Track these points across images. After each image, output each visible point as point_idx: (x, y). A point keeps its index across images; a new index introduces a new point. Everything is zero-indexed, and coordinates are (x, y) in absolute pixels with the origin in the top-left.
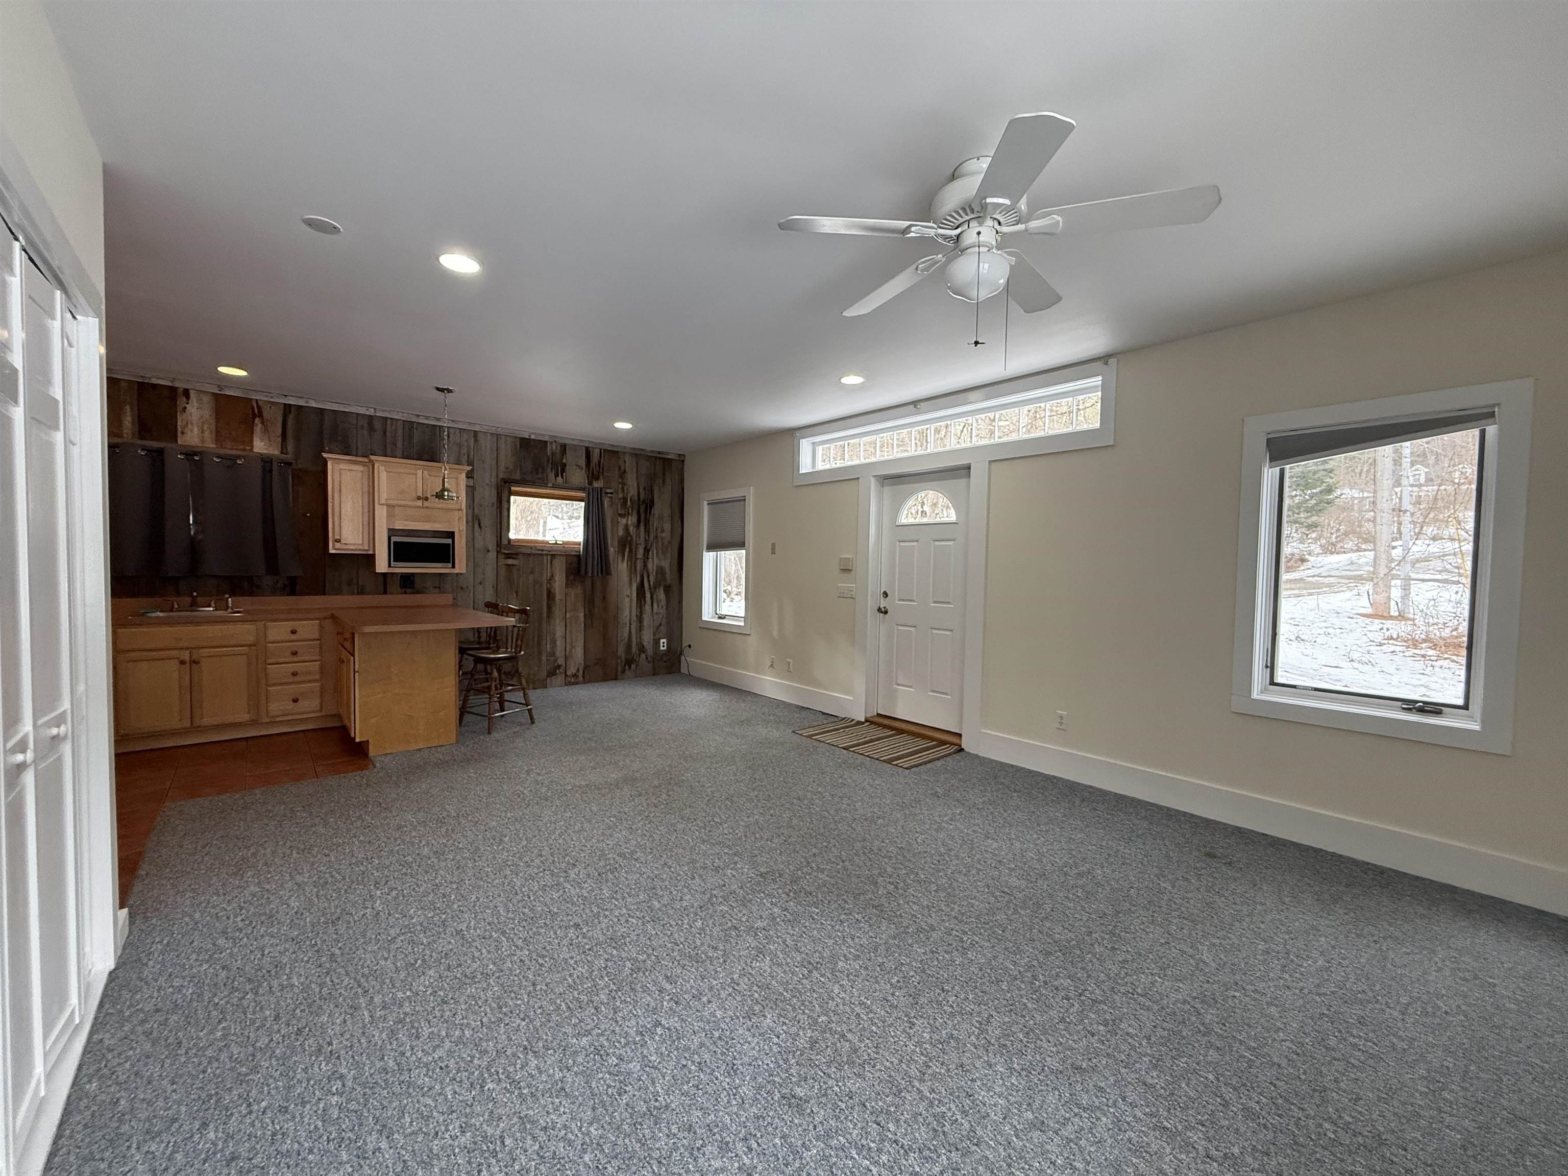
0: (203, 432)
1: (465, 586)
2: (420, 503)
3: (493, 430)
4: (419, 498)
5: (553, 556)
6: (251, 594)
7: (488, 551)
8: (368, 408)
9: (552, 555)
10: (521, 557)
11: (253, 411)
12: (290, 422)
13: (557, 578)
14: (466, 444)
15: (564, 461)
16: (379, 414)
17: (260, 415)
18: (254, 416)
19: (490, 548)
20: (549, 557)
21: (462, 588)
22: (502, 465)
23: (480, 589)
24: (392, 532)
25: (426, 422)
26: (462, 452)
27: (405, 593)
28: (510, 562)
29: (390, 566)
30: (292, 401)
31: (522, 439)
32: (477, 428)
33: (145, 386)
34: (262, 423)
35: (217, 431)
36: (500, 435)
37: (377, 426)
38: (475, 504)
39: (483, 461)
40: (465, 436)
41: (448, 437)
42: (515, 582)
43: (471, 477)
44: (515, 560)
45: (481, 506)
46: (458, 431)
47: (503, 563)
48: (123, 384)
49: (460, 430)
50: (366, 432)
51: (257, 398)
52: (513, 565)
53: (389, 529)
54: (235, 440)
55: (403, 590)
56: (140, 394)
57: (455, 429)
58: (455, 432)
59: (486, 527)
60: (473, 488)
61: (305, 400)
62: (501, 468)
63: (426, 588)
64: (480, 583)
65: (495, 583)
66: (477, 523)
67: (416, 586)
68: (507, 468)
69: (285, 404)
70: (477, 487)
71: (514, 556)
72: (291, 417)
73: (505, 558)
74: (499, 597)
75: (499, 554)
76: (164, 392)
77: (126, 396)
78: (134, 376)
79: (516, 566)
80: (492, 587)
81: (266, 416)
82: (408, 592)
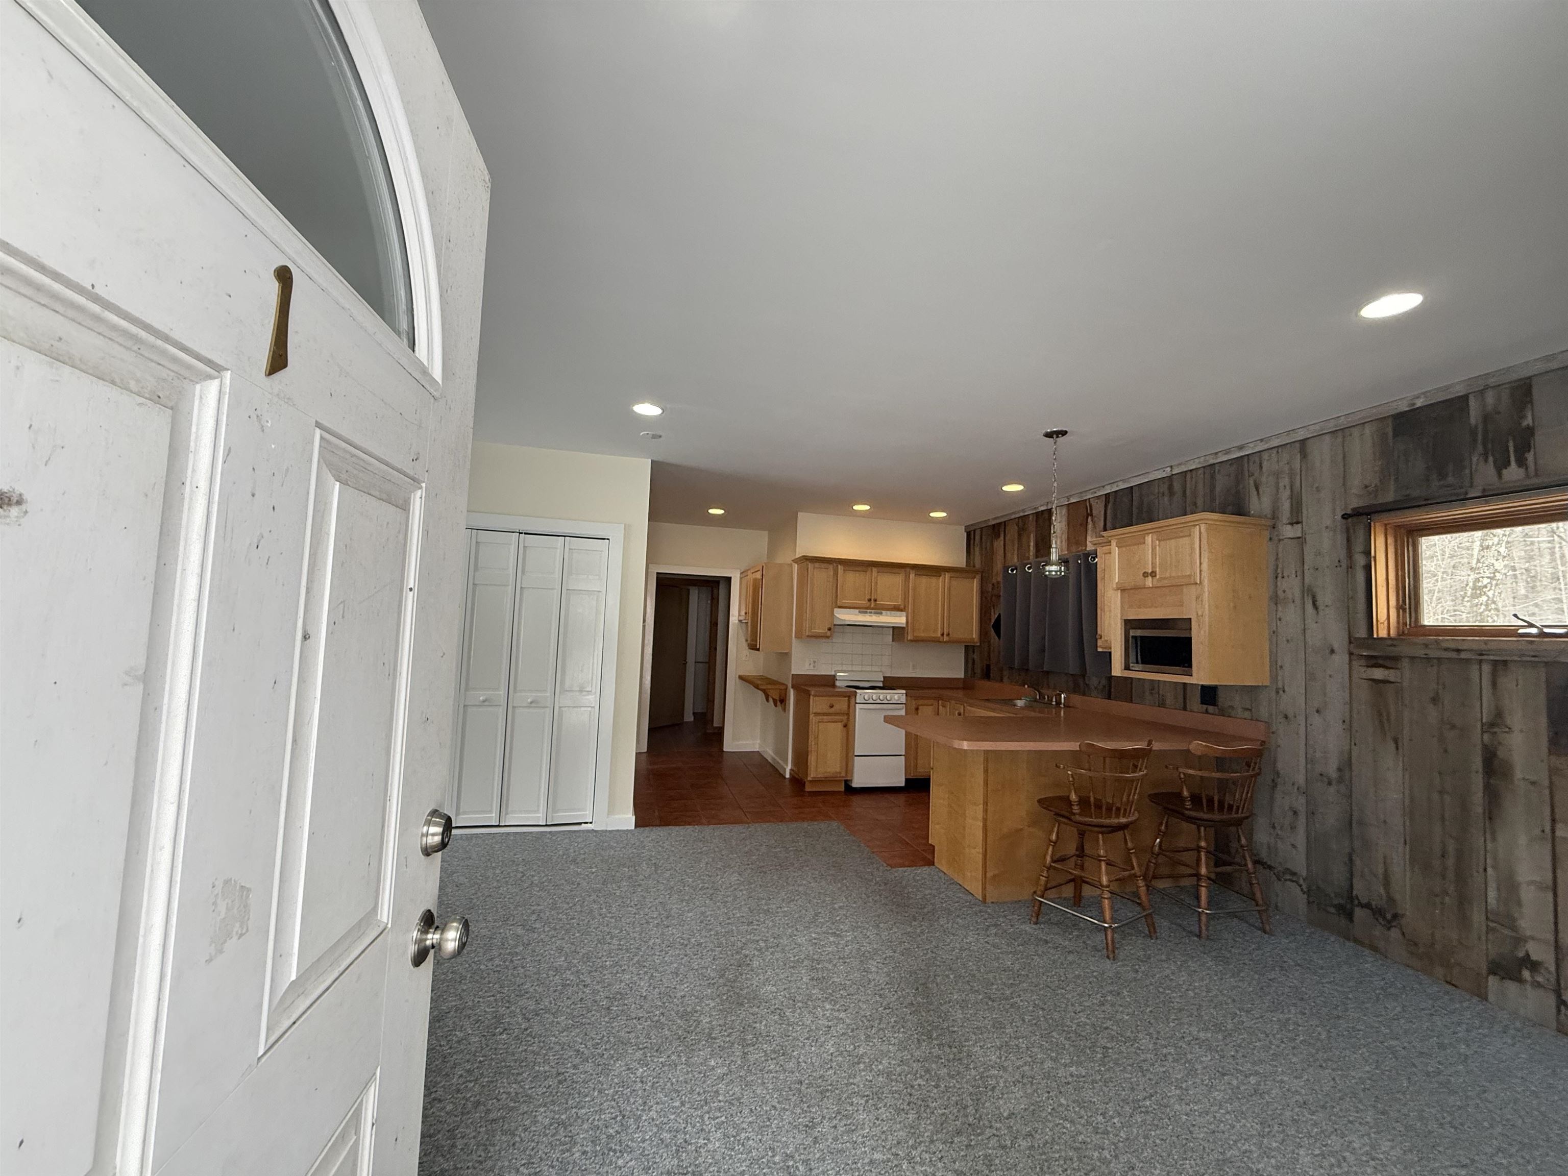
0: (1061, 543)
1: (1290, 713)
3: (1331, 427)
4: (1145, 575)
5: (1500, 666)
7: (1332, 651)
8: (1163, 469)
9: (1495, 663)
10: (1405, 663)
11: (1087, 511)
12: (1109, 512)
13: (1516, 719)
14: (1286, 468)
15: (1528, 421)
16: (1176, 471)
17: (1092, 515)
18: (1088, 515)
19: (1336, 646)
20: (1486, 668)
21: (1286, 717)
22: (1355, 484)
23: (1316, 720)
24: (1129, 624)
25: (1225, 458)
26: (1281, 485)
27: (1207, 712)
28: (1378, 674)
29: (1127, 668)
30: (1108, 490)
31: (1399, 418)
32: (1301, 435)
33: (1039, 515)
34: (1092, 520)
35: (1068, 539)
36: (1347, 430)
37: (1177, 486)
38: (1306, 567)
39: (1317, 488)
40: (1285, 456)
41: (1261, 467)
42: (1393, 718)
43: (1297, 523)
44: (1392, 671)
45: (1317, 569)
46: (1275, 451)
47: (1364, 677)
48: (1031, 517)
49: (1276, 449)
50: (1166, 499)
51: (1088, 497)
52: (1385, 682)
53: (1125, 620)
54: (1077, 543)
55: (1205, 706)
56: (1036, 522)
57: (1270, 451)
58: (1270, 456)
59: (1327, 606)
60: (1301, 540)
61: (1116, 484)
62: (1354, 491)
63: (1232, 707)
64: (1318, 711)
65: (1347, 714)
66: (1311, 601)
67: (1220, 704)
68: (1366, 487)
69: (1106, 495)
70: (1308, 537)
71: (1388, 664)
72: (1110, 506)
73: (1368, 666)
74: (1355, 744)
75: (1353, 657)
76: (1046, 516)
77: (1032, 527)
78: (1033, 509)
79: (1393, 683)
80: (1341, 722)
81: (1094, 512)
82: (1210, 711)
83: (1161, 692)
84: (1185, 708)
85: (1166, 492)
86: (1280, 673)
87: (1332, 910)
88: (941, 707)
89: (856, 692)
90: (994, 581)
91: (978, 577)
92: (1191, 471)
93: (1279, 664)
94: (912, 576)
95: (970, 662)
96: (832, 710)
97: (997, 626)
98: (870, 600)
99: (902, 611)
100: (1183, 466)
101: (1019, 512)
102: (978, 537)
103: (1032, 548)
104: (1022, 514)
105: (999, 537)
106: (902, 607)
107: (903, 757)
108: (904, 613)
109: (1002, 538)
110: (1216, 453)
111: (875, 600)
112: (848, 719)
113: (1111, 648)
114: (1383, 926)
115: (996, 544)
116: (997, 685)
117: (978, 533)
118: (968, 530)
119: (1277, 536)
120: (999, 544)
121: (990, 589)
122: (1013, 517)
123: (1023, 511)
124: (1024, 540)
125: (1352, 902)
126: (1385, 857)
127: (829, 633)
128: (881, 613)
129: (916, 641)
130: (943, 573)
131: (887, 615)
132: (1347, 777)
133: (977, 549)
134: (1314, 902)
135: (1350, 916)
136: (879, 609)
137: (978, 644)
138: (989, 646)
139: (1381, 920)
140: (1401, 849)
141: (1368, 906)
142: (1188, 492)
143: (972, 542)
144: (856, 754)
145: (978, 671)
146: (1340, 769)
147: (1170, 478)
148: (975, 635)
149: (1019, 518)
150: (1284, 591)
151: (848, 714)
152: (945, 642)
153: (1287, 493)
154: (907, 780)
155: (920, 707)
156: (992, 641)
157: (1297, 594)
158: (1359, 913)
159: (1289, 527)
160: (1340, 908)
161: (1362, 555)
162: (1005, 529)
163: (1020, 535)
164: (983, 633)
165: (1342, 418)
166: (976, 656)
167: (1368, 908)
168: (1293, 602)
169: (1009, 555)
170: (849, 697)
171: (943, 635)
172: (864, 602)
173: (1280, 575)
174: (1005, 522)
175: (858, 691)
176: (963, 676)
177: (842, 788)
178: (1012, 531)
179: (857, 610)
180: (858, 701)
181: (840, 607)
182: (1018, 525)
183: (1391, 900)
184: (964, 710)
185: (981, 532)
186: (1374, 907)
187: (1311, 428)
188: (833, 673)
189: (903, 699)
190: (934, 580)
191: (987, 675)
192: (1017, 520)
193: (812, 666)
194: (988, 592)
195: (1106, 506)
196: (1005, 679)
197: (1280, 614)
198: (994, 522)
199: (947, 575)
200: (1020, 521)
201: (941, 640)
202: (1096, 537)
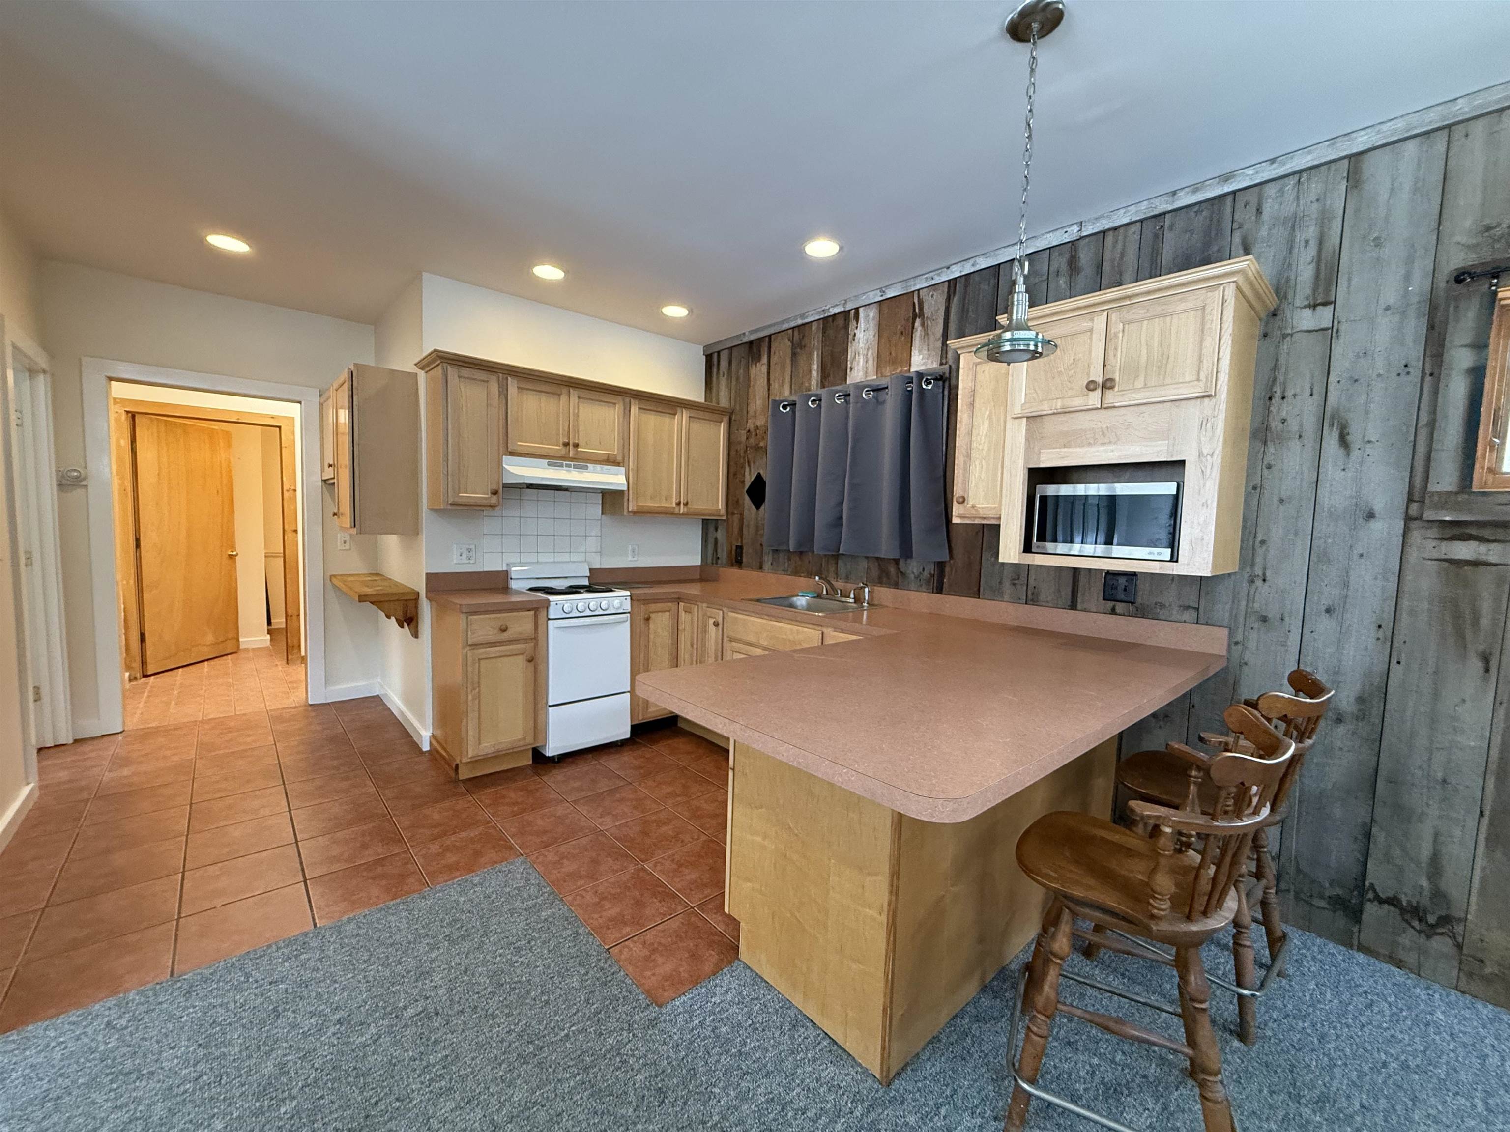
0: (867, 362)
1: (1272, 613)
2: (1094, 399)
3: (1429, 121)
4: (1091, 386)
6: (896, 586)
7: (1371, 516)
11: (914, 310)
14: (1313, 209)
16: (1088, 230)
17: (921, 315)
18: (915, 316)
19: (1378, 506)
21: (1264, 619)
23: (1325, 625)
26: (1299, 237)
27: (1113, 611)
28: (1464, 550)
29: (1028, 548)
30: (956, 273)
32: (1357, 145)
33: (828, 321)
34: (923, 325)
35: (879, 356)
36: (1460, 127)
37: (1085, 257)
38: (1333, 378)
39: (1376, 239)
40: (1315, 187)
41: (1259, 211)
42: (1485, 622)
43: (1325, 304)
44: (1493, 546)
45: (1356, 381)
46: (1292, 181)
47: (1436, 555)
48: (814, 327)
49: (1297, 177)
50: (1062, 281)
51: (918, 287)
52: (1476, 563)
53: (1031, 470)
54: (894, 362)
55: (1110, 604)
56: (824, 332)
57: (1281, 182)
58: (1281, 191)
59: (1369, 442)
60: (1330, 333)
61: (972, 261)
62: (1458, 238)
63: (1162, 606)
64: (1328, 611)
65: (1388, 615)
66: (1335, 434)
67: (1139, 601)
68: (1488, 228)
69: (949, 281)
70: (1343, 327)
71: (1486, 533)
72: (956, 300)
73: (1442, 539)
74: (1399, 663)
75: (1413, 525)
76: (840, 322)
77: (815, 340)
78: (819, 313)
79: (1495, 565)
80: (1374, 627)
81: (927, 311)
82: (1118, 611)
83: (1032, 582)
84: (1073, 606)
85: (1064, 267)
86: (1260, 551)
87: (1323, 904)
88: (682, 614)
89: (548, 601)
90: (750, 425)
91: (726, 419)
92: (1115, 229)
93: (1260, 538)
94: (634, 410)
95: (711, 541)
96: (505, 636)
97: (757, 491)
98: (566, 444)
99: (617, 464)
100: (1104, 221)
101: (796, 318)
102: (724, 363)
103: (814, 374)
104: (800, 322)
105: (759, 359)
106: (619, 458)
107: (628, 694)
108: (623, 469)
109: (765, 359)
110: (1174, 193)
111: (576, 446)
112: (536, 646)
113: (999, 518)
114: (1419, 932)
115: (753, 371)
116: (755, 574)
117: (724, 356)
118: (709, 352)
119: (1280, 328)
120: (759, 371)
121: (744, 438)
122: (785, 326)
123: (802, 316)
124: (802, 360)
125: (1362, 895)
126: (1437, 835)
127: (494, 500)
128: (586, 468)
129: (641, 513)
130: (679, 410)
131: (595, 472)
132: (1375, 712)
133: (723, 381)
134: (1288, 891)
135: (1356, 915)
136: (581, 461)
137: (724, 518)
138: (741, 520)
139: (1416, 923)
140: (1471, 823)
141: (1393, 901)
142: (1106, 267)
143: (715, 370)
144: (550, 704)
145: (723, 554)
146: (1361, 699)
147: (1073, 244)
148: (721, 505)
149: (793, 328)
150: (1284, 421)
151: (535, 639)
152: (683, 514)
153: (1312, 251)
154: (635, 728)
155: (652, 615)
156: (746, 513)
157: (1310, 423)
158: (1371, 910)
159: (1308, 312)
160: (1338, 903)
161: (1469, 349)
162: (770, 347)
163: (794, 355)
164: (731, 501)
165: (1460, 101)
166: (721, 535)
167: (1395, 906)
168: (1300, 437)
169: (775, 386)
170: (536, 610)
171: (679, 504)
172: (557, 448)
173: (1278, 394)
174: (770, 336)
175: (552, 598)
176: (699, 563)
177: (528, 761)
178: (782, 349)
179: (546, 461)
180: (551, 616)
181: (512, 454)
182: (792, 341)
183: (1438, 895)
184: (723, 618)
185: (731, 354)
186: (1405, 904)
187: (1384, 127)
188: (505, 569)
189: (627, 606)
190: (666, 420)
191: (737, 559)
192: (791, 331)
193: (464, 556)
194: (740, 443)
195: (949, 300)
196: (767, 566)
197: (1269, 459)
198: (752, 337)
199: (686, 414)
200: (796, 333)
201: (677, 511)
202: (928, 350)
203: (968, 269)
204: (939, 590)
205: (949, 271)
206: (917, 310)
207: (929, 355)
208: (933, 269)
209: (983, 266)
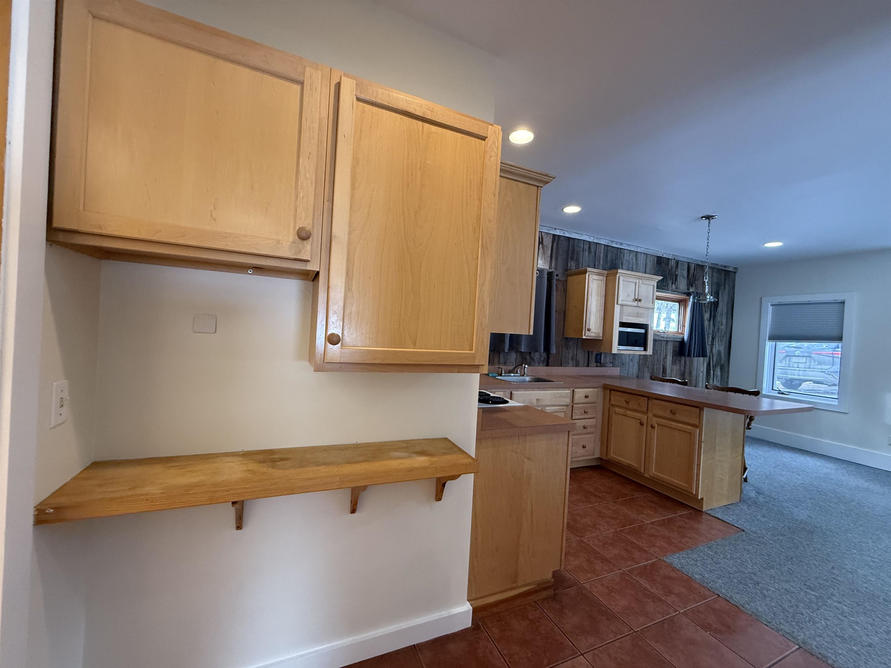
2: (636, 304)
3: (645, 251)
4: (636, 300)
5: (667, 341)
12: (555, 247)
13: (668, 357)
15: (677, 273)
17: (542, 243)
25: (615, 246)
29: (617, 349)
30: (557, 233)
31: (658, 257)
32: (638, 250)
53: (620, 323)
61: (563, 231)
69: (554, 235)
82: (598, 365)
84: (588, 366)
85: (587, 249)
110: (613, 241)
195: (554, 243)
202: (545, 260)
203: (562, 234)
204: (547, 365)
205: (555, 231)
206: (541, 240)
207: (545, 262)
208: (551, 226)
209: (567, 236)
